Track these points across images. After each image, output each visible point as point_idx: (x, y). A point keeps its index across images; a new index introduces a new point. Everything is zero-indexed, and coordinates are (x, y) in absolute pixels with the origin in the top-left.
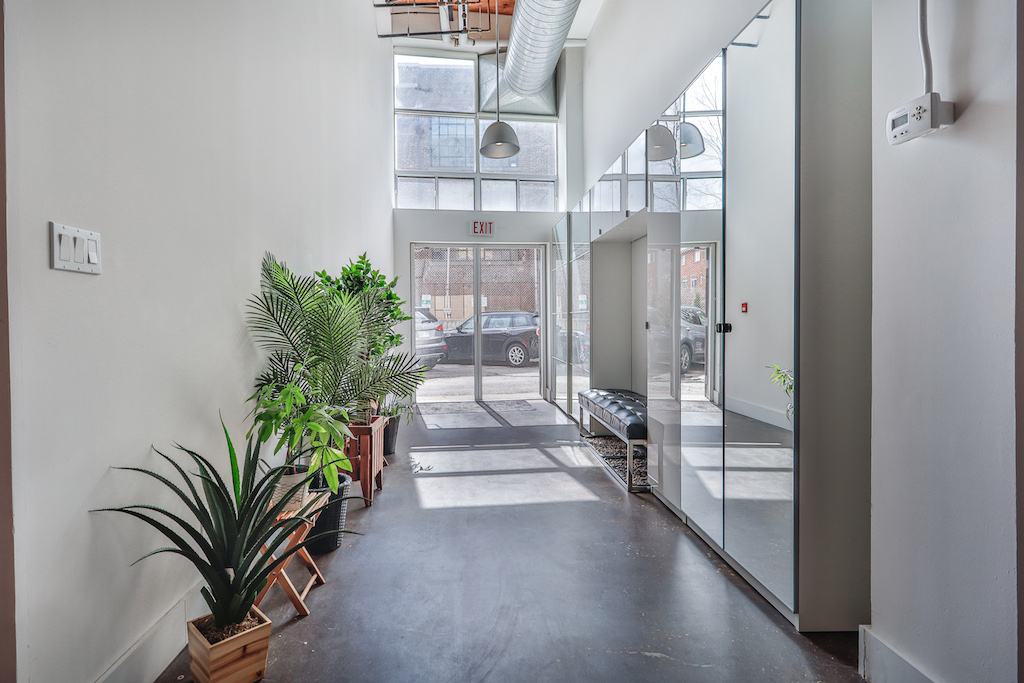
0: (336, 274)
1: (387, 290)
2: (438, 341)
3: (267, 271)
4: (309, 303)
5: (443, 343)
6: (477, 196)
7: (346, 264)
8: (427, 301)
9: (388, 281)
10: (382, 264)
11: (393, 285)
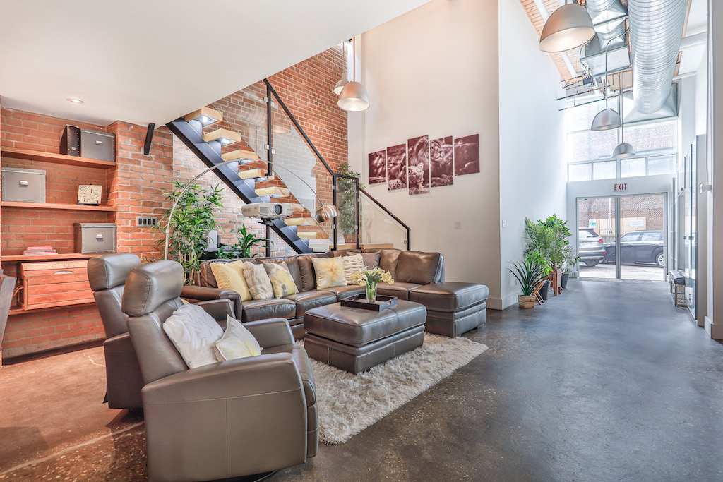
0: (544, 221)
1: (563, 225)
2: (600, 248)
3: (526, 222)
4: (538, 231)
5: (603, 250)
6: (618, 168)
7: (548, 217)
8: (593, 224)
9: (563, 222)
10: (562, 216)
11: (565, 223)
